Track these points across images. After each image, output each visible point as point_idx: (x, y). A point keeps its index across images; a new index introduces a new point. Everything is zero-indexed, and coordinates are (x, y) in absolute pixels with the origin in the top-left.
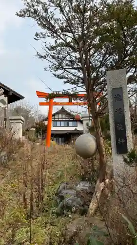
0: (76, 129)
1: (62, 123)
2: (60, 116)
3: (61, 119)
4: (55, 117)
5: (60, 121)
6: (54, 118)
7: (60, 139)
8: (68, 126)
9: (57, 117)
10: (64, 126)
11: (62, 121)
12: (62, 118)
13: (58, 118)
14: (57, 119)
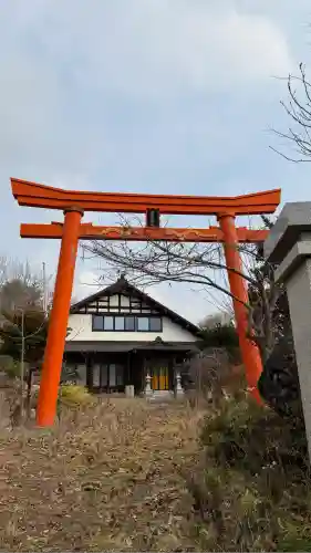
0: (159, 338)
1: (120, 321)
2: (114, 301)
3: (116, 311)
4: (100, 304)
5: (114, 315)
6: (98, 307)
7: (113, 368)
8: (135, 329)
9: (105, 304)
10: (125, 331)
11: (120, 315)
12: (119, 307)
13: (109, 307)
14: (106, 310)
